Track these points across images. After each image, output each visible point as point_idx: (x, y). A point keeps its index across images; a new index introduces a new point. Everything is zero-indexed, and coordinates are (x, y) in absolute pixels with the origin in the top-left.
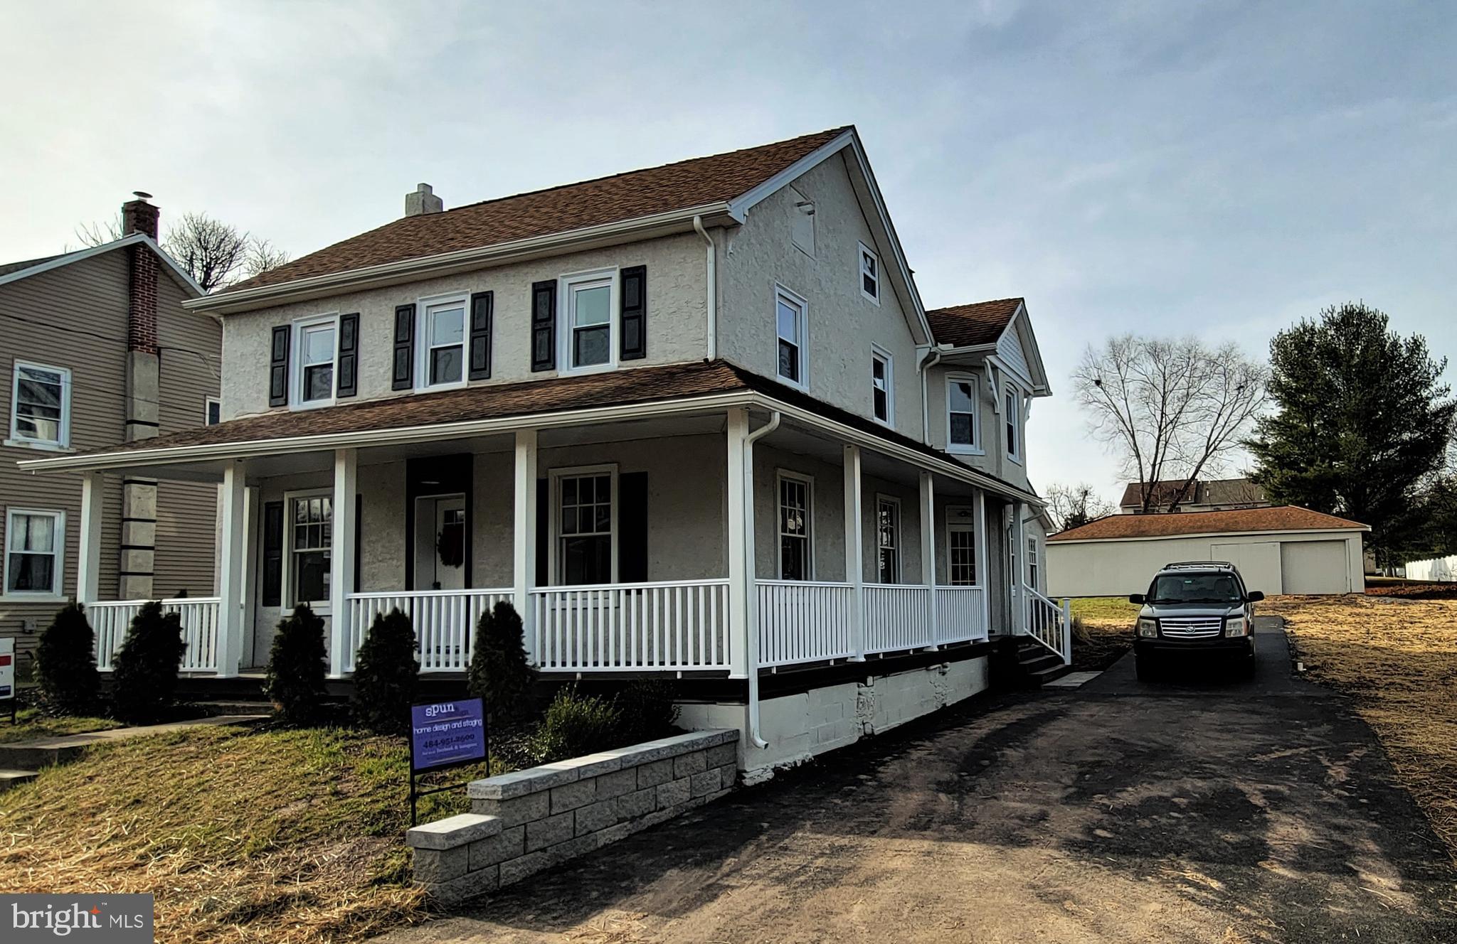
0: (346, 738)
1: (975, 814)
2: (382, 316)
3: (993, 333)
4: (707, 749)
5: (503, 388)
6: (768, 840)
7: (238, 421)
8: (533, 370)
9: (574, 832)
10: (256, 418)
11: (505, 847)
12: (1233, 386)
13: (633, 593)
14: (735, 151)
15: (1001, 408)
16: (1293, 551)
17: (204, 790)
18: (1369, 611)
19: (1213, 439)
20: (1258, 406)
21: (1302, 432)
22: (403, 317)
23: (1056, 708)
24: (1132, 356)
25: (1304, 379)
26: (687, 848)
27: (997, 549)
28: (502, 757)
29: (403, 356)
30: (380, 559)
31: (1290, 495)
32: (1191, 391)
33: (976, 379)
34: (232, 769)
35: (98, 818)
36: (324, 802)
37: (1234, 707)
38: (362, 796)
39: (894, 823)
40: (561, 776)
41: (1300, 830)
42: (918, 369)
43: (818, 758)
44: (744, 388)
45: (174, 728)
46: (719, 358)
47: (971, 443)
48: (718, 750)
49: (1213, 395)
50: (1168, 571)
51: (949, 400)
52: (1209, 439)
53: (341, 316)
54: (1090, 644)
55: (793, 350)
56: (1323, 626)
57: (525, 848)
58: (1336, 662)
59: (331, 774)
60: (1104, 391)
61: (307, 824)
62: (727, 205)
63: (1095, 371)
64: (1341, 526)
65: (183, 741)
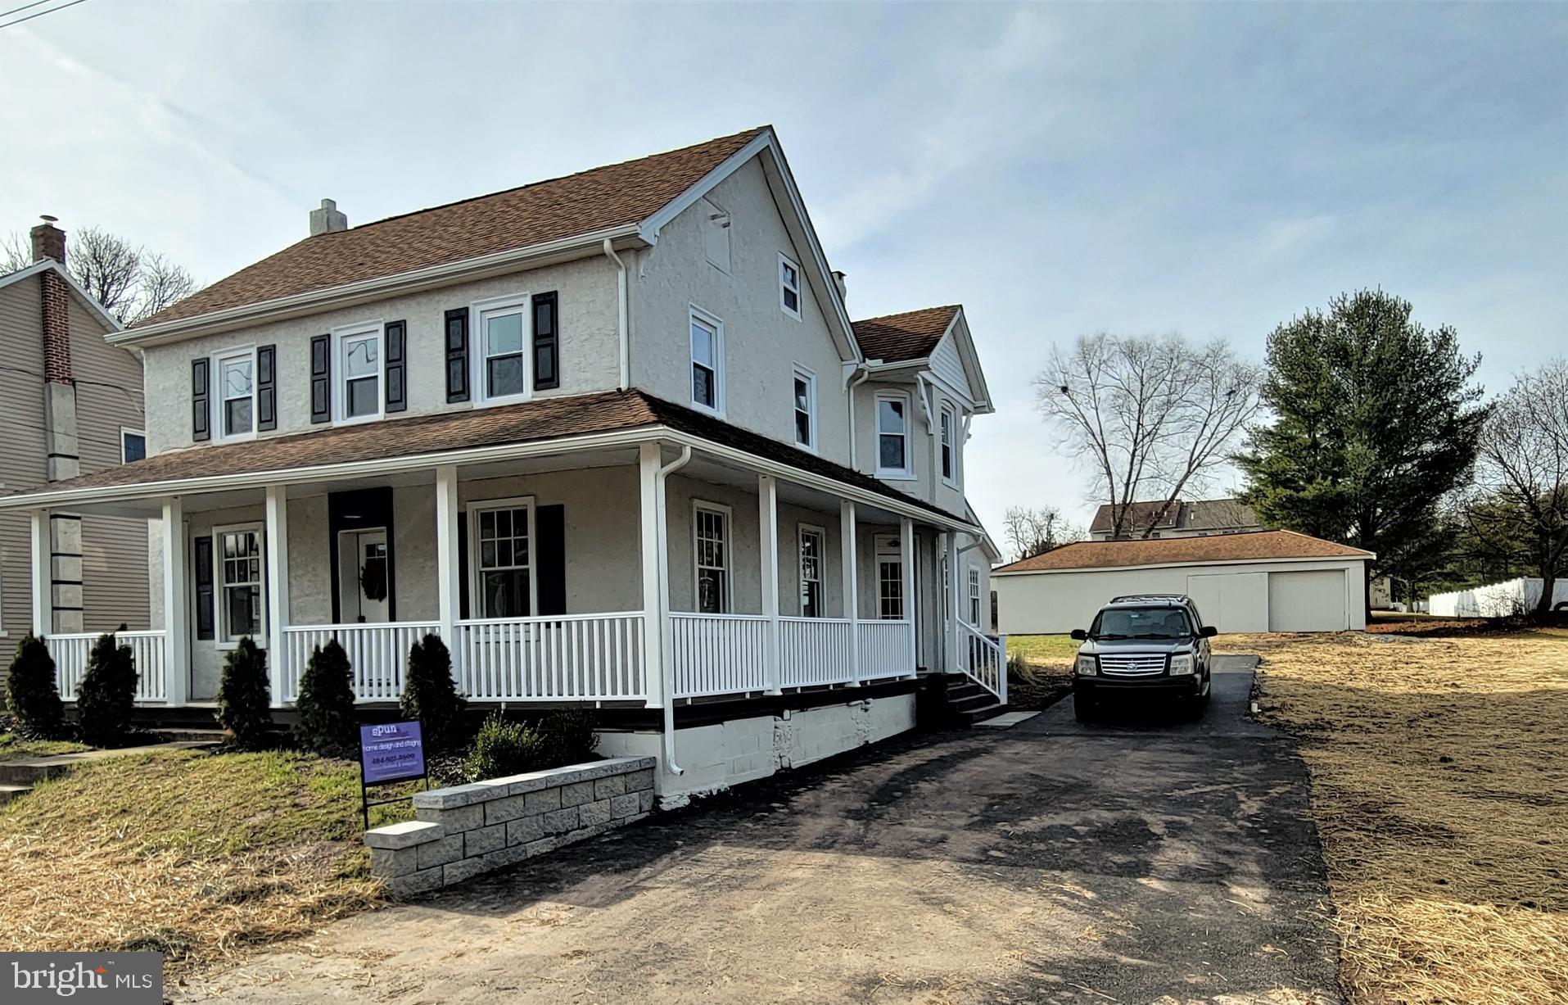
0: (296, 760)
1: (877, 837)
2: (298, 346)
3: (926, 346)
4: (625, 774)
5: (420, 421)
6: (681, 855)
7: (164, 456)
8: (448, 402)
9: (506, 842)
10: (182, 453)
11: (448, 851)
12: (1222, 391)
13: (553, 626)
14: (646, 156)
15: (936, 428)
16: (1285, 584)
17: (179, 803)
18: (1363, 651)
19: (1196, 453)
20: (1251, 414)
21: (1301, 445)
22: (319, 348)
23: (982, 746)
24: (1105, 357)
25: (1307, 382)
26: (608, 859)
27: (931, 581)
28: (438, 778)
29: (320, 387)
30: (307, 592)
31: (1284, 518)
32: (1174, 397)
33: (908, 396)
34: (199, 786)
35: (94, 824)
36: (286, 812)
37: (1168, 746)
38: (318, 808)
39: (799, 844)
40: (493, 791)
41: (1189, 854)
42: (845, 388)
43: (736, 788)
44: (655, 423)
45: (141, 751)
46: (633, 386)
47: (903, 466)
48: (635, 776)
49: (1198, 401)
50: (1115, 605)
51: (878, 419)
52: (1193, 454)
53: (258, 348)
54: (1034, 684)
55: (709, 374)
56: (1303, 667)
57: (464, 854)
58: (1298, 703)
59: (288, 789)
60: (1072, 400)
61: (274, 830)
62: (637, 227)
63: (1062, 376)
64: (1340, 554)
65: (150, 762)
